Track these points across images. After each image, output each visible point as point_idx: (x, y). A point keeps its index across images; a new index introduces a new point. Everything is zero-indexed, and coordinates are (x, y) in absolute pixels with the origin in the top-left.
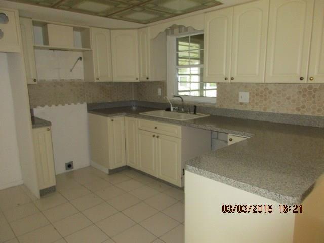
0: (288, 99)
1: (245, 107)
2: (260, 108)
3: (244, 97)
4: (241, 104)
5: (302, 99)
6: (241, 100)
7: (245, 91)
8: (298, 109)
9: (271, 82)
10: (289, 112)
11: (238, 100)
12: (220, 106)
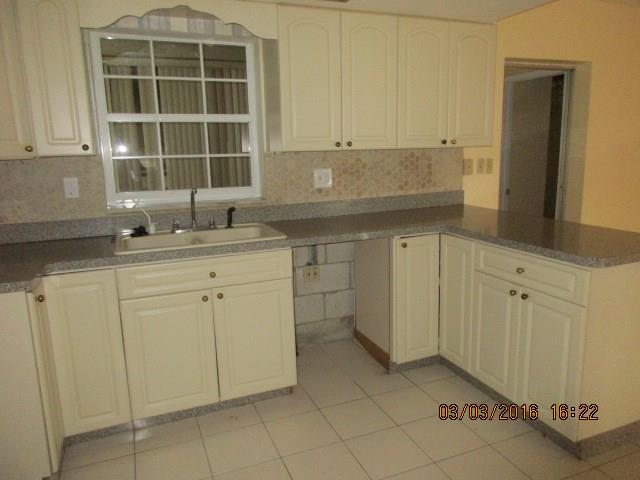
0: (389, 173)
1: (327, 195)
2: (352, 193)
3: (324, 178)
4: (320, 190)
5: (404, 172)
6: (317, 185)
7: (325, 167)
8: (401, 188)
9: (364, 148)
10: (392, 194)
11: (312, 186)
12: (277, 201)
